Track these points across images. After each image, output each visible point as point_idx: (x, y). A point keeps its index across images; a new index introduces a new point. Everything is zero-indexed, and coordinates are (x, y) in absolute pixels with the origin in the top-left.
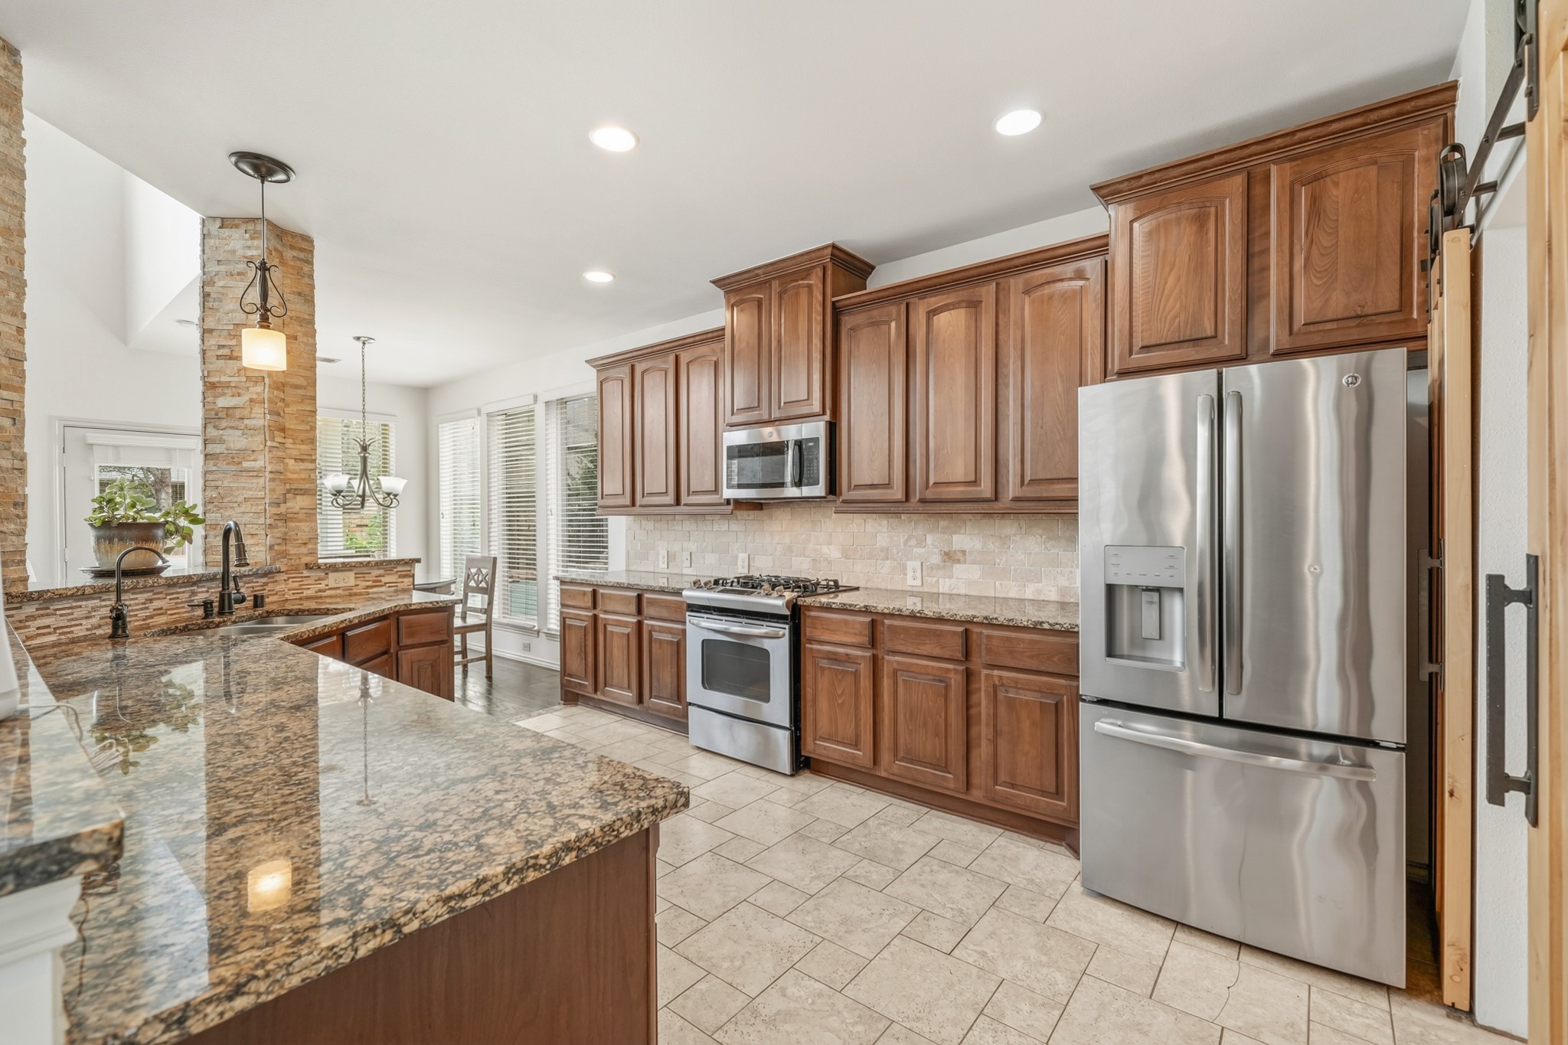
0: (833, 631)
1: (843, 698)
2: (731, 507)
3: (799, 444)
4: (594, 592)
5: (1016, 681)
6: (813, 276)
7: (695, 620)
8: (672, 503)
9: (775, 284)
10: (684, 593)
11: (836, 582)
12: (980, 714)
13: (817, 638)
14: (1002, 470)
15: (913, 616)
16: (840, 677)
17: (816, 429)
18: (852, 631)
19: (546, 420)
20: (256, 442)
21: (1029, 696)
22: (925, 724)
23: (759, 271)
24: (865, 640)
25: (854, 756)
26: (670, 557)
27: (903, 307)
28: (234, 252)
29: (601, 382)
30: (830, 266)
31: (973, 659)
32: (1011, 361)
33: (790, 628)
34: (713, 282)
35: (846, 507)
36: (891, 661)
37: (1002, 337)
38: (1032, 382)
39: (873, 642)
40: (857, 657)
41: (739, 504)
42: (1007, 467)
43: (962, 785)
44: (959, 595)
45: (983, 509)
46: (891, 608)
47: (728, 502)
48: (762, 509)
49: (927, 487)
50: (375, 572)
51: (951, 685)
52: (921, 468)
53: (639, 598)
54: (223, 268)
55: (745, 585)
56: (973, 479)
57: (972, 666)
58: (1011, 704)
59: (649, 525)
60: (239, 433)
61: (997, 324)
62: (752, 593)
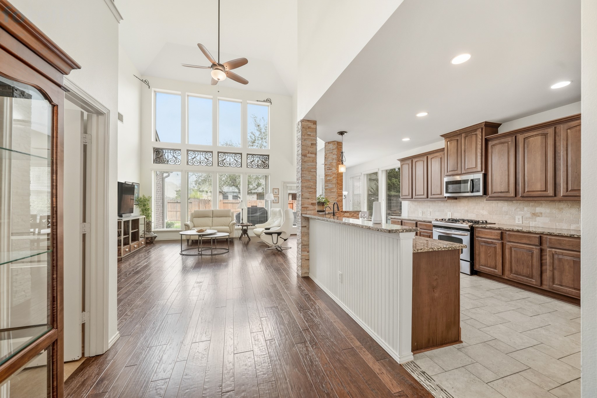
0: (487, 235)
1: (490, 255)
2: (446, 199)
3: (472, 181)
4: (402, 221)
5: (562, 253)
6: (478, 131)
7: (435, 230)
8: (426, 197)
9: (463, 135)
10: (432, 222)
11: (486, 221)
12: (546, 262)
13: (480, 236)
14: (558, 187)
15: (518, 231)
16: (489, 248)
17: (480, 176)
18: (494, 235)
19: (382, 175)
20: (334, 186)
21: (568, 258)
22: (523, 264)
23: (457, 132)
24: (499, 238)
25: (494, 272)
26: (423, 213)
27: (514, 137)
28: (330, 148)
29: (402, 165)
30: (484, 128)
31: (544, 245)
32: (562, 152)
33: (470, 233)
34: (441, 136)
35: (490, 199)
36: (508, 245)
37: (557, 144)
38: (572, 158)
39: (502, 238)
40: (496, 243)
41: (449, 198)
42: (560, 186)
43: (539, 283)
44: (539, 227)
45: (550, 199)
46: (509, 228)
47: (445, 197)
48: (457, 199)
49: (524, 192)
50: (353, 213)
51: (534, 253)
52: (521, 187)
53: (416, 223)
54: (328, 152)
55: (452, 221)
56: (545, 190)
57: (543, 248)
58: (560, 260)
59: (416, 203)
60: (331, 184)
61: (555, 140)
62: (456, 223)
